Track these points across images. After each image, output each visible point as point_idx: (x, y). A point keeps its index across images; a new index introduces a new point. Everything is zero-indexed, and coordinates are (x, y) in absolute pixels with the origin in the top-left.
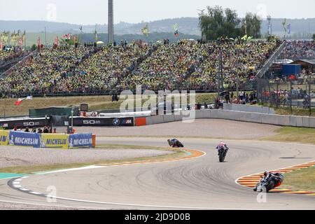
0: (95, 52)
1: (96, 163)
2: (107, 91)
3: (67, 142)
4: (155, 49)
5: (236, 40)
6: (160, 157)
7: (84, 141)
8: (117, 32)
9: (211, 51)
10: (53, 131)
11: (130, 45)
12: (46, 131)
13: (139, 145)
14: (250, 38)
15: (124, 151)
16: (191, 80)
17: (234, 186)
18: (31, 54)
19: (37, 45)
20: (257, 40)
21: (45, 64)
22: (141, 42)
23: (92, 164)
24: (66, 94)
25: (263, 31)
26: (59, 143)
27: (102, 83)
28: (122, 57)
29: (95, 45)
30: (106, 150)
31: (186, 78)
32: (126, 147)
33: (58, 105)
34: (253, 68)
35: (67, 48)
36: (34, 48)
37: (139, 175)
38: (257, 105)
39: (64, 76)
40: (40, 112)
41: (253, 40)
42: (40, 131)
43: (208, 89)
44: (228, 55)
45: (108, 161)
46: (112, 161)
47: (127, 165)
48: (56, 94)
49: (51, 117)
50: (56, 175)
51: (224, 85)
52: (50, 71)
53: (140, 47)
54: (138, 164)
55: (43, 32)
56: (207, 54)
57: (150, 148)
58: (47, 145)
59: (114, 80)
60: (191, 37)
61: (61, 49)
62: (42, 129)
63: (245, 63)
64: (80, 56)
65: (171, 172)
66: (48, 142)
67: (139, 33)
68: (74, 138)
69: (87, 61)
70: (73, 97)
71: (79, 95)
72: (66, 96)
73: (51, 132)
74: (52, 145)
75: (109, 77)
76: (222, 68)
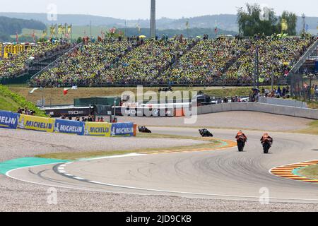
0: (137, 45)
1: (137, 151)
2: (149, 83)
3: (110, 130)
4: (195, 43)
5: (272, 37)
6: (198, 146)
7: (126, 130)
8: (159, 28)
9: (247, 47)
10: (97, 119)
11: (170, 39)
12: (90, 120)
13: (178, 134)
14: (285, 35)
15: (164, 140)
16: (228, 74)
17: (268, 175)
18: (78, 46)
19: (82, 38)
20: (292, 37)
21: (90, 56)
22: (182, 36)
23: (133, 152)
24: (109, 85)
25: (298, 29)
26: (102, 131)
27: (144, 75)
28: (163, 51)
29: (138, 38)
30: (147, 139)
31: (224, 72)
32: (165, 136)
33: (101, 95)
34: (288, 63)
35: (111, 41)
36: (79, 41)
37: (178, 162)
38: (290, 99)
39: (107, 68)
40: (84, 101)
41: (288, 37)
42: (85, 120)
43: (244, 83)
44: (264, 51)
45: (148, 150)
46: (152, 150)
47: (165, 153)
48: (100, 85)
49: (95, 106)
50: (99, 161)
51: (260, 79)
52: (95, 62)
53: (181, 41)
54: (176, 153)
55: (88, 26)
56: (244, 49)
57: (188, 138)
58: (91, 133)
59: (155, 72)
60: (229, 33)
61: (104, 42)
62: (87, 117)
63: (279, 59)
64: (123, 49)
65: (208, 161)
66: (92, 129)
67: (179, 28)
68: (117, 127)
69: (130, 54)
70: (116, 88)
71: (122, 86)
72: (109, 86)
73: (95, 121)
74: (95, 133)
75: (151, 70)
76: (258, 63)
